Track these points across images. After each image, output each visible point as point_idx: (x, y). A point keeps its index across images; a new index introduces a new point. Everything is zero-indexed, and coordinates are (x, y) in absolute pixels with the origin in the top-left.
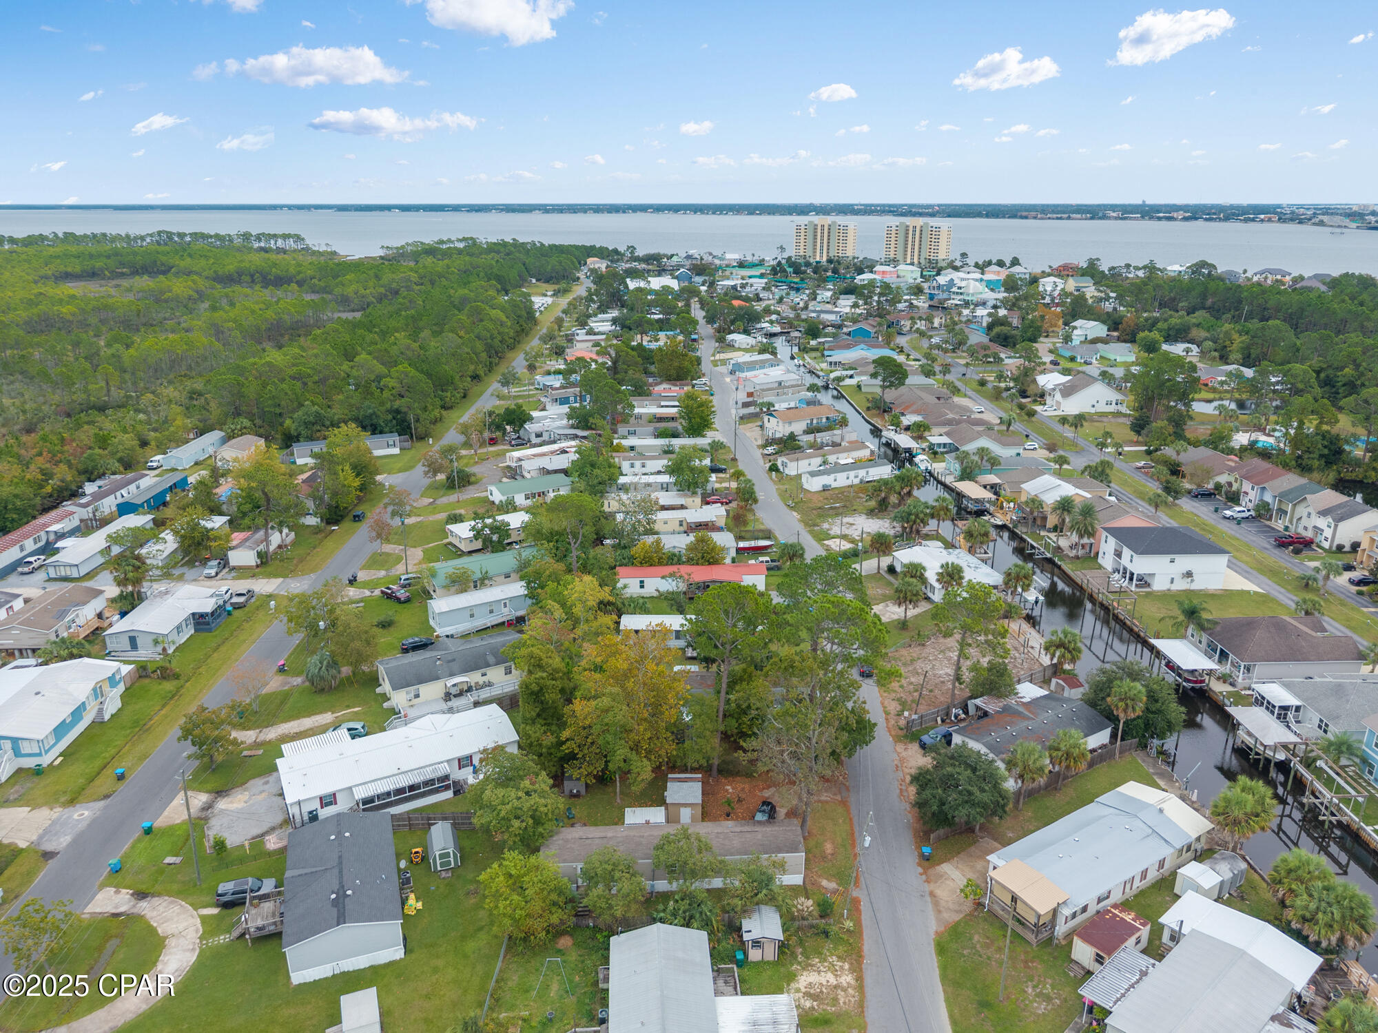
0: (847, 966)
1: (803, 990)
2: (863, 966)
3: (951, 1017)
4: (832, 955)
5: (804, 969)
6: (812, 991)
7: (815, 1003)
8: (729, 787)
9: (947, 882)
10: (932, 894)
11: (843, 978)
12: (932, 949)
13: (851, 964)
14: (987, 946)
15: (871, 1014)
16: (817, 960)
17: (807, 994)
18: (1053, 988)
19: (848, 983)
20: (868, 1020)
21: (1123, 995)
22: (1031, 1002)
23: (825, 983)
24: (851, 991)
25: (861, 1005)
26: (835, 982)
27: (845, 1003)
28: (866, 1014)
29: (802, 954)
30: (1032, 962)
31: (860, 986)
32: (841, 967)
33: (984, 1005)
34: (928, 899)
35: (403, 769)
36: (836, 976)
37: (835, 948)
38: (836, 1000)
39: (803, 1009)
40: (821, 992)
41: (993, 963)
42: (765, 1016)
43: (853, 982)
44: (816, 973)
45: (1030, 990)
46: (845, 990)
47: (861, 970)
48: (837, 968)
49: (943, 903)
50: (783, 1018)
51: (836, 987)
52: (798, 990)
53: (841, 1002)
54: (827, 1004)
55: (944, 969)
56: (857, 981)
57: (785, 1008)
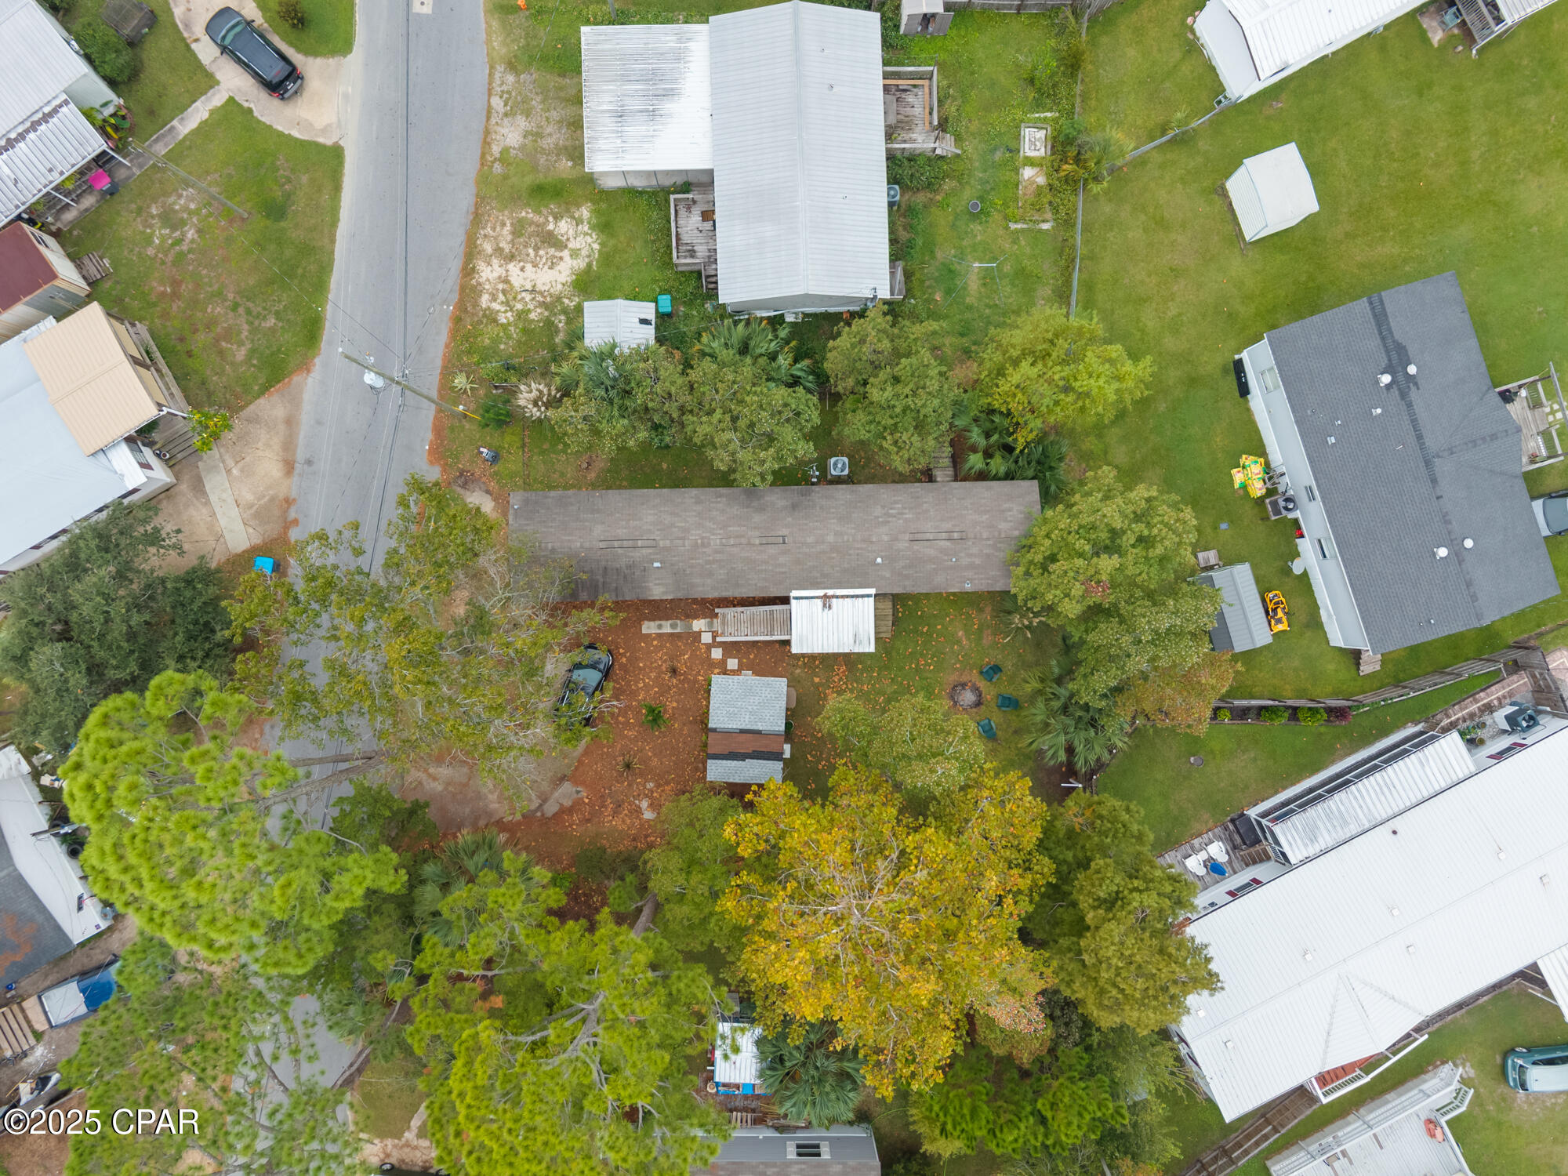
0: (485, 301)
1: (566, 254)
2: (455, 297)
3: (337, 188)
4: (505, 327)
5: (559, 299)
6: (552, 251)
7: (551, 227)
8: (648, 815)
9: (250, 497)
10: (289, 467)
11: (496, 275)
12: (328, 331)
13: (476, 304)
14: (229, 334)
15: (465, 200)
16: (533, 316)
17: (560, 245)
18: (151, 235)
19: (489, 264)
20: (473, 189)
21: (34, 127)
22: (197, 212)
23: (529, 267)
24: (488, 248)
25: (477, 219)
26: (511, 266)
27: (503, 225)
28: (472, 200)
29: (557, 331)
30: (163, 294)
31: (471, 253)
32: (494, 298)
33: (276, 211)
34: (301, 455)
35: (1384, 831)
36: (506, 281)
37: (496, 341)
38: (517, 232)
39: (573, 217)
40: (537, 249)
41: (231, 296)
42: (636, 129)
43: (481, 266)
44: (539, 287)
45: (191, 234)
46: (498, 250)
47: (463, 289)
48: (501, 297)
49: (276, 442)
50: (607, 123)
51: (511, 257)
52: (575, 254)
53: (508, 227)
54: (532, 223)
55: (320, 286)
56: (473, 269)
57: (602, 144)
